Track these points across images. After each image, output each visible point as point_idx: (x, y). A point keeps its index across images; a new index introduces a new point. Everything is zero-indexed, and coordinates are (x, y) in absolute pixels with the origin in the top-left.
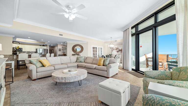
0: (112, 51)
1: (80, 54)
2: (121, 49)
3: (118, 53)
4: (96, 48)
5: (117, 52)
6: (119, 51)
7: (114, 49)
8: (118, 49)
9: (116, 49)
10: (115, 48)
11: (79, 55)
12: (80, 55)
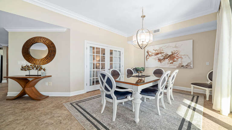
0: (146, 58)
1: (43, 66)
2: (170, 53)
3: (162, 63)
4: (103, 50)
5: (160, 60)
6: (164, 59)
7: (150, 54)
8: (161, 53)
9: (158, 54)
10: (154, 52)
11: (41, 69)
12: (44, 70)
